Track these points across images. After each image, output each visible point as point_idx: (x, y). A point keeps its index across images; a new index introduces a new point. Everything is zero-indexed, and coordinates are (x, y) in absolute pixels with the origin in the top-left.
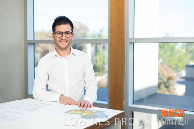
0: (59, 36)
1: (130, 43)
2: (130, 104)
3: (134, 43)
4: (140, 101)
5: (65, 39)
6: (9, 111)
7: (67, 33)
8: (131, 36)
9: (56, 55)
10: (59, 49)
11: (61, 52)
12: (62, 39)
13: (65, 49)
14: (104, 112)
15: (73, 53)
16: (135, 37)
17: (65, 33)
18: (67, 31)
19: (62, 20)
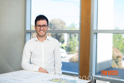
0: (39, 28)
1: (95, 33)
3: (97, 33)
5: (43, 30)
6: (11, 79)
7: (44, 26)
9: (37, 40)
10: (39, 36)
11: (40, 38)
12: (41, 30)
13: (43, 36)
14: (76, 81)
15: (47, 39)
16: (98, 29)
17: (42, 26)
18: (44, 24)
19: (41, 17)
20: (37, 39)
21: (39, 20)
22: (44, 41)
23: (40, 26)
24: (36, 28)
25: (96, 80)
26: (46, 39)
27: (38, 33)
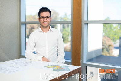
0: (42, 19)
1: (85, 24)
2: (85, 62)
3: (87, 24)
4: (91, 60)
5: (46, 21)
6: (11, 66)
7: (47, 17)
8: (85, 19)
10: (42, 27)
12: (44, 21)
13: (46, 27)
14: (68, 67)
15: (51, 30)
16: (88, 20)
17: (46, 17)
18: (47, 16)
19: (44, 10)
20: (40, 30)
21: (43, 12)
22: (48, 32)
23: (43, 17)
24: (39, 20)
25: (87, 67)
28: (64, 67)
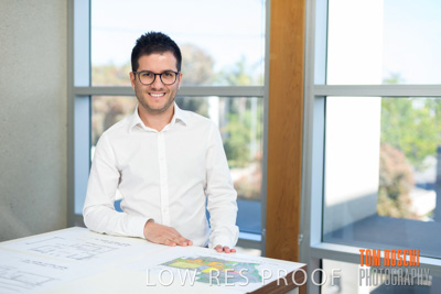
0: (147, 81)
1: (318, 97)
2: (315, 242)
3: (325, 97)
4: (337, 235)
5: (161, 89)
6: (28, 261)
7: (166, 73)
8: (318, 80)
9: (138, 125)
10: (146, 110)
11: (151, 119)
12: (154, 89)
15: (178, 121)
16: (329, 83)
17: (160, 75)
18: (166, 68)
20: (138, 119)
21: (149, 52)
22: (167, 127)
26: (174, 120)
27: (143, 98)
28: (240, 264)
